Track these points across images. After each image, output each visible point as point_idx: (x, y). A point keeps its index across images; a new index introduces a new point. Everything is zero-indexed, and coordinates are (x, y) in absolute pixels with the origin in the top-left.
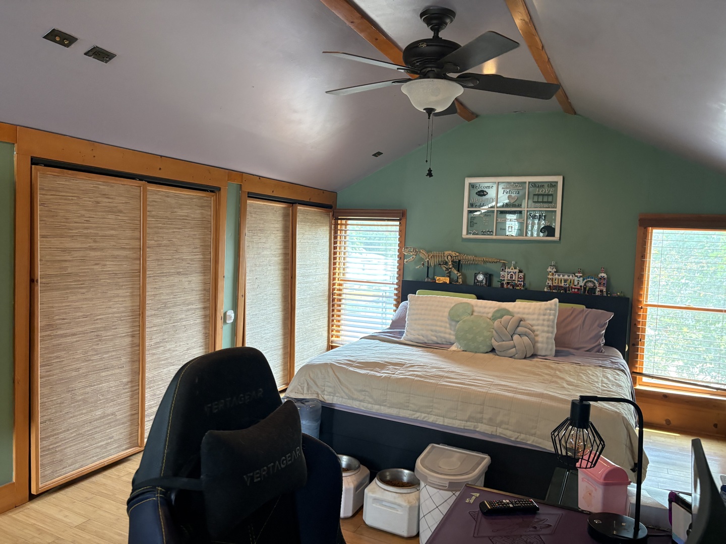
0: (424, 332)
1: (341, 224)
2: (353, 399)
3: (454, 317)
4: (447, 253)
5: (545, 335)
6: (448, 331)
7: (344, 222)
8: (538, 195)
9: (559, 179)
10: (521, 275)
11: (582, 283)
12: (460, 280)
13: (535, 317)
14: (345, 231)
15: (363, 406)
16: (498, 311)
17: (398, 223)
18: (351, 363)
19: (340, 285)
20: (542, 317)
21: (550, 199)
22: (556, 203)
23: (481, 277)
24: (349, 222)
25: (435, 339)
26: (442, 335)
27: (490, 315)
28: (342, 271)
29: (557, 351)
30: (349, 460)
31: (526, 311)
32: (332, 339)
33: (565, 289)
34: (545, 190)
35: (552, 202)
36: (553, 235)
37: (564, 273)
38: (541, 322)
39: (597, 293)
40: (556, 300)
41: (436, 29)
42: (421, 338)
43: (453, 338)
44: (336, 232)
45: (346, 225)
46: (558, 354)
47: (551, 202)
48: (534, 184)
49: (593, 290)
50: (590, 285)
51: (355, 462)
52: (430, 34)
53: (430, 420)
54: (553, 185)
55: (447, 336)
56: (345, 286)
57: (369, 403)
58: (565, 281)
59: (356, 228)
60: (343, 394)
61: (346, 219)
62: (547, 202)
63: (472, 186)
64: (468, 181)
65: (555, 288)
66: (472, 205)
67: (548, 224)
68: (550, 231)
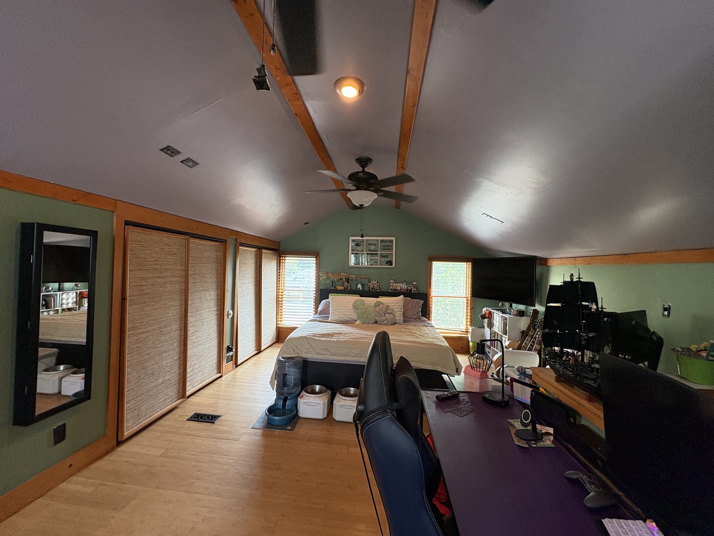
0: (341, 316)
1: (282, 260)
2: (319, 354)
3: (355, 307)
4: (342, 274)
5: (399, 313)
6: (353, 314)
7: (284, 258)
8: (384, 246)
9: (394, 239)
10: (378, 284)
11: (406, 287)
12: (349, 288)
13: (394, 304)
15: (325, 357)
16: (376, 302)
17: (315, 259)
18: (315, 335)
19: (282, 292)
20: (397, 304)
21: (390, 248)
22: (392, 250)
23: (359, 286)
24: (286, 258)
25: (346, 318)
26: (350, 316)
27: (373, 305)
28: (283, 285)
29: (404, 320)
30: (320, 387)
31: (390, 302)
32: (278, 323)
34: (388, 244)
35: (391, 249)
36: (392, 265)
37: (398, 283)
38: (396, 307)
39: (413, 292)
40: (403, 296)
41: (363, 167)
42: (340, 319)
43: (356, 318)
44: (280, 264)
45: (285, 260)
46: (404, 321)
48: (382, 241)
49: (411, 290)
50: (409, 288)
51: (324, 388)
52: (361, 169)
53: (362, 360)
54: (391, 241)
55: (353, 317)
56: (284, 293)
57: (329, 355)
58: (399, 286)
59: (290, 261)
60: (313, 352)
61: (285, 257)
62: (389, 249)
63: (353, 241)
64: (351, 238)
65: (394, 290)
66: (353, 250)
67: (389, 260)
68: (390, 263)
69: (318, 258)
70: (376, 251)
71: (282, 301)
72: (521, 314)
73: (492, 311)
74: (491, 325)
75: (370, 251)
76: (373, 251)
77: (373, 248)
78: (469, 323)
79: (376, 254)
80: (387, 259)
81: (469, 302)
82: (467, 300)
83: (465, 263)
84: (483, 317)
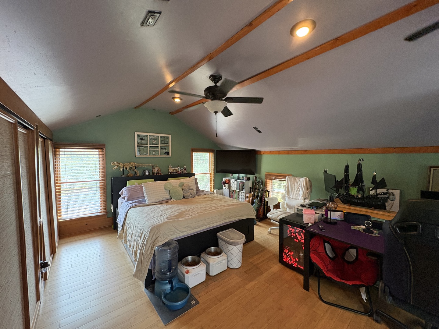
0: (158, 198)
1: (57, 151)
8: (163, 141)
9: (170, 136)
10: (160, 169)
11: (180, 170)
14: (59, 155)
19: (60, 186)
22: (169, 144)
23: (147, 172)
24: (61, 150)
28: (59, 178)
29: (196, 192)
33: (176, 172)
34: (165, 139)
36: (169, 155)
37: (174, 167)
39: (184, 173)
41: (216, 83)
44: (55, 156)
45: (59, 151)
47: (167, 144)
48: (161, 137)
49: (183, 171)
50: (182, 170)
54: (168, 138)
58: (175, 170)
61: (59, 148)
62: (166, 144)
63: (138, 136)
64: (137, 133)
65: (172, 173)
66: (138, 143)
67: (167, 151)
68: (168, 153)
69: (104, 150)
70: (157, 144)
71: (60, 195)
72: (248, 179)
73: (230, 179)
74: (229, 187)
75: (152, 144)
76: (155, 144)
77: (154, 142)
78: (212, 188)
79: (157, 147)
80: (165, 151)
81: (212, 176)
82: (211, 175)
83: (208, 153)
84: (225, 183)
